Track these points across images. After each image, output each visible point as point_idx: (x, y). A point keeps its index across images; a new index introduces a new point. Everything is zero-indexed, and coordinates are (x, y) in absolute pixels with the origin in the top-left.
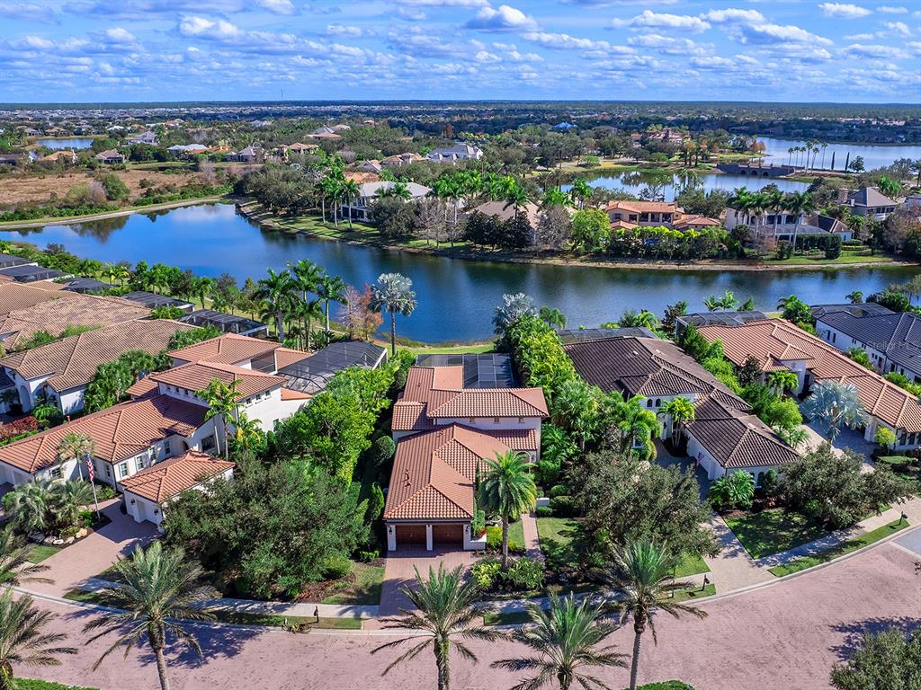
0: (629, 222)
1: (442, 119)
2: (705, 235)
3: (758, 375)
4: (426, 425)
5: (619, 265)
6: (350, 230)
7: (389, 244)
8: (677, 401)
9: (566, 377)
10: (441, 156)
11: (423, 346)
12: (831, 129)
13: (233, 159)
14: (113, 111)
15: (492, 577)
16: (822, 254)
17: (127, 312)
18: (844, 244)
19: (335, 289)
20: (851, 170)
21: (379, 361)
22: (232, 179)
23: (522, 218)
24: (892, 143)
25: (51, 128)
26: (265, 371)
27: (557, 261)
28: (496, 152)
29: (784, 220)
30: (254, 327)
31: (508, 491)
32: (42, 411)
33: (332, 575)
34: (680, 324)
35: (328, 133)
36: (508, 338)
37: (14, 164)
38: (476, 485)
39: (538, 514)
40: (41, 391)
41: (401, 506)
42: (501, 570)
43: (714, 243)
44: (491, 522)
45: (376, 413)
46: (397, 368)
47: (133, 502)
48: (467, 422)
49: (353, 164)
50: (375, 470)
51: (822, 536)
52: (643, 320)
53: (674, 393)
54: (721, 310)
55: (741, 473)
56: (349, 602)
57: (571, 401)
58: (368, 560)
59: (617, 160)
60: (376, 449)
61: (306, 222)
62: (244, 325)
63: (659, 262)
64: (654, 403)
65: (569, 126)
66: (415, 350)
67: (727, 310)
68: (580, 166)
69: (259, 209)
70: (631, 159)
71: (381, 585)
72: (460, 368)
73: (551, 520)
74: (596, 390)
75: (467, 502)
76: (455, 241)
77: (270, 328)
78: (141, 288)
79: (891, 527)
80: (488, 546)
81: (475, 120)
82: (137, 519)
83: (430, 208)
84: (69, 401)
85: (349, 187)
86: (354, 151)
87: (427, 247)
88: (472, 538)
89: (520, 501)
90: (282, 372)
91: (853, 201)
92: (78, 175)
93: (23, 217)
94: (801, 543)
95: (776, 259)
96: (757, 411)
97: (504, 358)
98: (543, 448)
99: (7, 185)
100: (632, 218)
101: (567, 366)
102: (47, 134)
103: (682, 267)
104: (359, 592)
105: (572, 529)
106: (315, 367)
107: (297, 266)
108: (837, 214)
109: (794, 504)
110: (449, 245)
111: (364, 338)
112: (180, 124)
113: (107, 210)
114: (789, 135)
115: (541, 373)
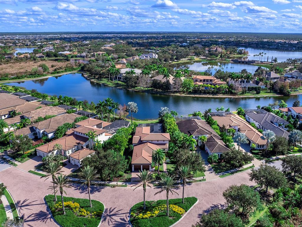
0: (200, 82)
1: (145, 41)
2: (221, 87)
3: (225, 130)
4: (141, 142)
5: (196, 96)
6: (117, 84)
7: (129, 88)
8: (202, 137)
9: (176, 130)
10: (144, 57)
11: (140, 121)
12: (272, 45)
13: (79, 57)
14: (36, 36)
15: (156, 177)
16: (255, 92)
17: (60, 111)
18: (262, 89)
19: (116, 106)
20: (274, 62)
21: (128, 125)
22: (80, 65)
23: (168, 81)
24: (291, 51)
25: (18, 44)
26: (99, 128)
27: (178, 94)
28: (162, 55)
29: (245, 82)
30: (94, 115)
31: (159, 157)
32: (44, 138)
33: (120, 176)
34: (208, 115)
35: (108, 47)
36: (162, 119)
37: (10, 58)
38: (153, 156)
39: (167, 163)
40: (43, 133)
41: (135, 161)
42: (158, 175)
43: (224, 89)
44: (156, 165)
45: (128, 139)
46: (133, 127)
47: (72, 160)
48: (151, 141)
49: (117, 60)
50: (129, 153)
51: (233, 169)
52: (198, 114)
53: (202, 134)
54: (220, 111)
55: (215, 154)
56: (124, 182)
57: (176, 137)
58: (128, 173)
59: (200, 58)
60: (129, 148)
61: (104, 81)
62: (92, 115)
63: (207, 95)
64: (197, 137)
65: (186, 44)
66: (137, 122)
67: (222, 111)
68: (188, 60)
69: (90, 75)
70: (204, 57)
71: (131, 178)
72: (149, 128)
73: (170, 165)
74: (183, 134)
75: (150, 160)
76: (149, 88)
77: (99, 115)
78: (62, 104)
79: (250, 167)
80: (155, 170)
81: (156, 41)
82: (73, 164)
83: (141, 78)
84: (50, 135)
85: (117, 71)
86: (117, 55)
87: (140, 89)
88: (151, 168)
89: (162, 159)
90: (104, 128)
91: (267, 76)
92: (31, 62)
93: (19, 78)
94: (228, 170)
95: (241, 94)
96: (222, 139)
97: (161, 125)
98: (169, 148)
99: (10, 66)
100: (201, 81)
101: (177, 128)
102: (17, 46)
103: (214, 96)
104: (126, 180)
105: (175, 167)
106: (111, 126)
107: (106, 99)
108: (261, 80)
109: (228, 161)
110: (147, 89)
111: (124, 118)
112: (59, 42)
113: (43, 76)
114: (258, 47)
115: (169, 129)
